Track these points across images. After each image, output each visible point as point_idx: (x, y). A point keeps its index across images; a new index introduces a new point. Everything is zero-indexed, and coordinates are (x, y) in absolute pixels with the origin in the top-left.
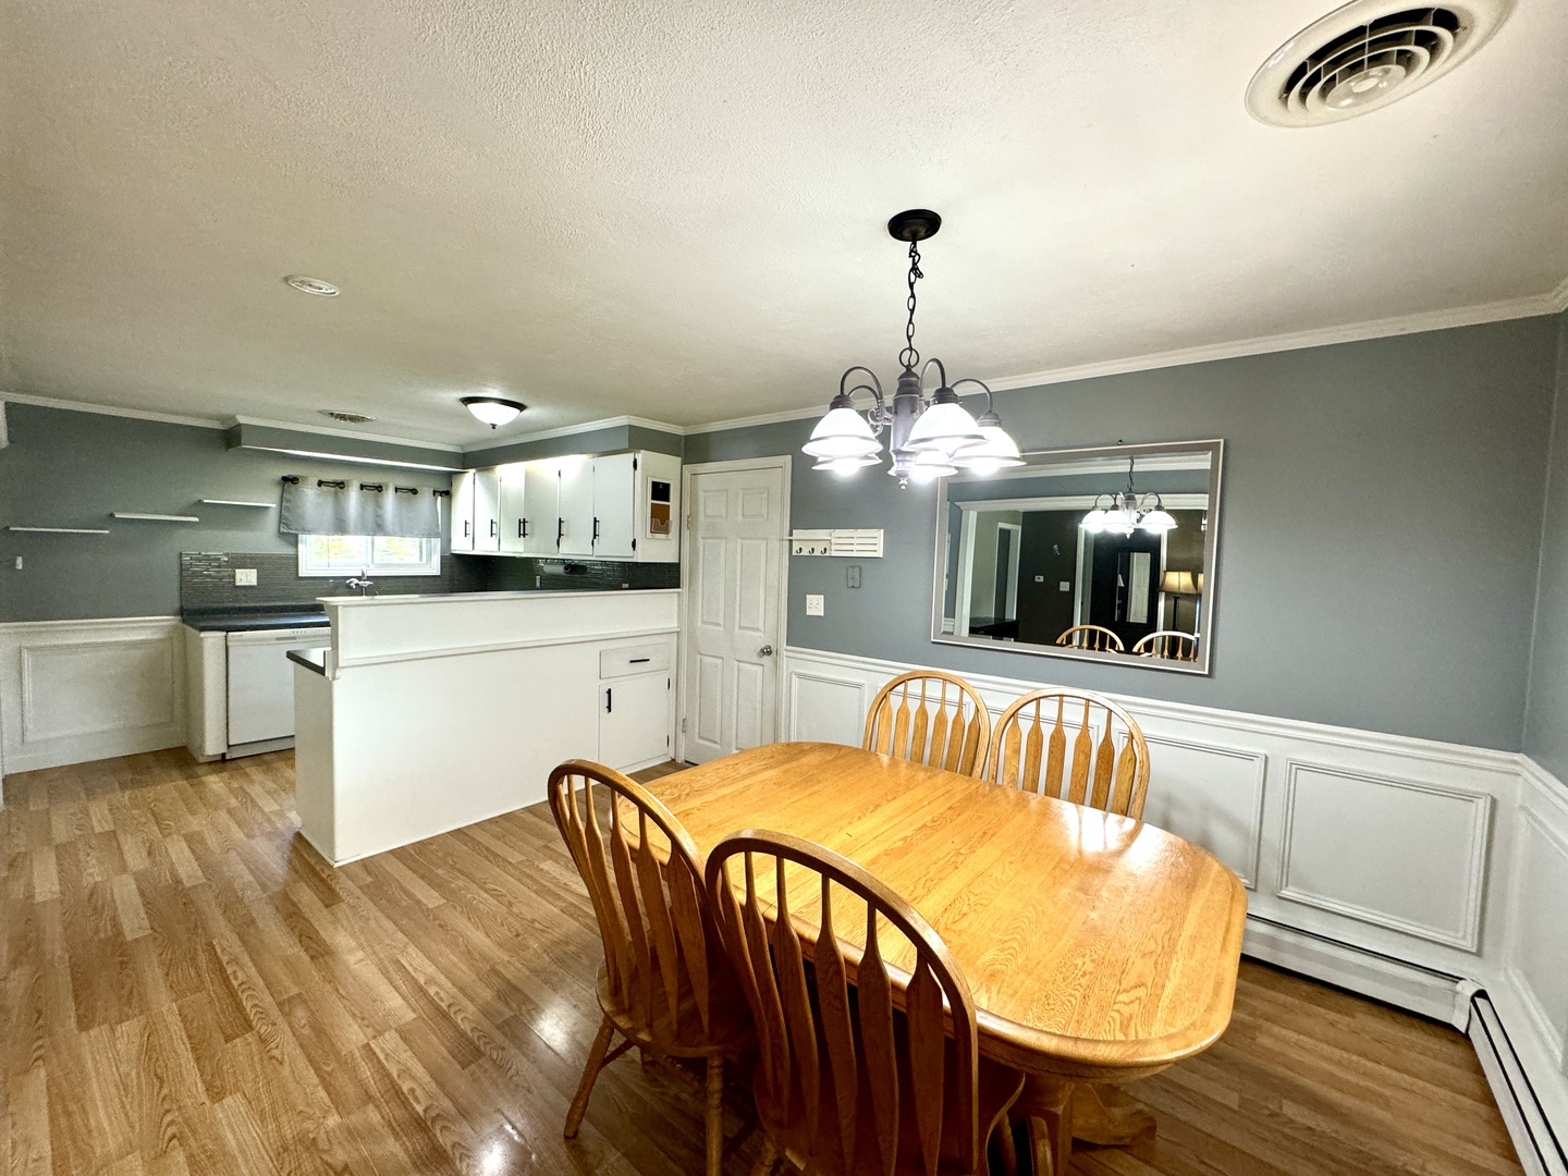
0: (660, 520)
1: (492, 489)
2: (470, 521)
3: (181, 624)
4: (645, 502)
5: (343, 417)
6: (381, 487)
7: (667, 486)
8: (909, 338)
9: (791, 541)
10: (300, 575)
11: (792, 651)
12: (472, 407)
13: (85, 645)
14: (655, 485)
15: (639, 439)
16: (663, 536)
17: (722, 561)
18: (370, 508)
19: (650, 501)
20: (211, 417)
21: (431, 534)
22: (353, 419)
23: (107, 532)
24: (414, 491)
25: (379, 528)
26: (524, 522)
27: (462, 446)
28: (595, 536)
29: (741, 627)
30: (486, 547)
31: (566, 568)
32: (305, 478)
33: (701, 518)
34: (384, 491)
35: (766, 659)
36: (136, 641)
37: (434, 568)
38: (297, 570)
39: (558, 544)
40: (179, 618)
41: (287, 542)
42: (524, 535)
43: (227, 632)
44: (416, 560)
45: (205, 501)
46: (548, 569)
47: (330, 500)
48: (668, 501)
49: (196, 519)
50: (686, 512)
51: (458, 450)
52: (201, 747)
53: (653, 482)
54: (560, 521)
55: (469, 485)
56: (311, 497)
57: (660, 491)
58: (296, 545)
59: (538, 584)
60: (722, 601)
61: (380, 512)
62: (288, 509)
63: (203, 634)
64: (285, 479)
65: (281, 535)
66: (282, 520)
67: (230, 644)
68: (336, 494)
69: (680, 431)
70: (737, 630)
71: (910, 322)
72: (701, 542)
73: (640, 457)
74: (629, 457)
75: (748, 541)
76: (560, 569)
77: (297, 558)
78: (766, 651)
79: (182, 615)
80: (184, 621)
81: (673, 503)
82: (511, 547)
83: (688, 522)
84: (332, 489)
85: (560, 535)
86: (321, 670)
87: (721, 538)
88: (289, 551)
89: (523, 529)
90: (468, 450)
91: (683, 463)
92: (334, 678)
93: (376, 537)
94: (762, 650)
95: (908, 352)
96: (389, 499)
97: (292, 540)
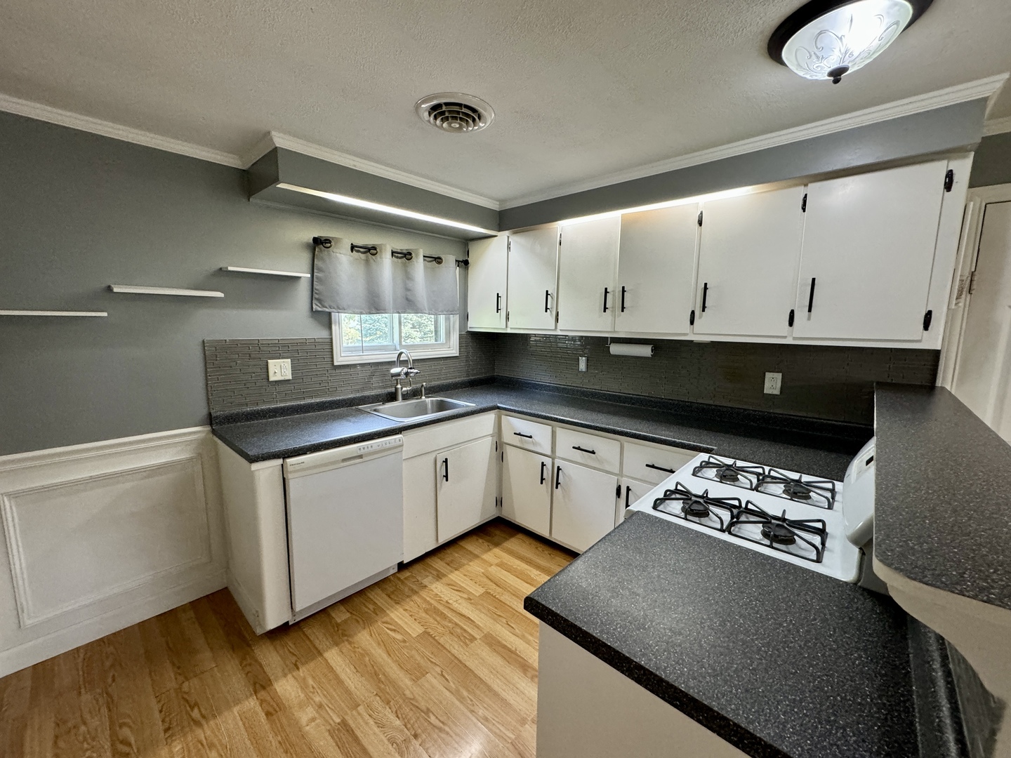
1: (543, 253)
2: (502, 293)
3: (211, 435)
6: (410, 254)
10: (336, 363)
13: (92, 479)
21: (449, 310)
23: (105, 314)
24: (438, 260)
25: (408, 304)
27: (501, 201)
31: (654, 350)
32: (338, 240)
34: (414, 259)
36: (153, 466)
37: (449, 350)
38: (332, 358)
40: (208, 428)
41: (320, 323)
43: (284, 458)
44: (433, 340)
45: (230, 268)
47: (363, 269)
49: (219, 294)
52: (260, 614)
55: (502, 250)
56: (343, 266)
58: (329, 326)
61: (410, 285)
62: (320, 270)
63: (255, 466)
64: (317, 241)
65: (314, 313)
66: (314, 294)
67: (289, 476)
68: (367, 261)
76: (646, 351)
77: (332, 342)
79: (211, 424)
80: (214, 432)
84: (363, 256)
88: (323, 334)
90: (506, 206)
93: (404, 316)
96: (419, 267)
97: (326, 320)
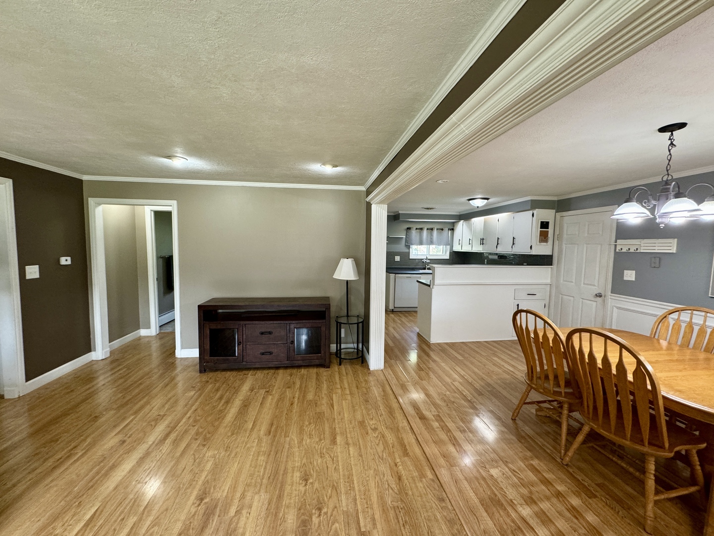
0: (544, 237)
1: (470, 228)
2: (461, 239)
4: (537, 230)
5: (428, 209)
6: (433, 229)
7: (548, 223)
8: (667, 171)
9: (616, 245)
10: (410, 259)
11: (614, 296)
12: (470, 201)
14: (542, 223)
15: (535, 205)
16: (545, 244)
17: (576, 254)
18: (429, 235)
19: (539, 230)
20: (392, 212)
21: (447, 244)
22: (430, 209)
24: (442, 229)
25: (431, 242)
26: (483, 239)
27: (459, 212)
28: (513, 244)
29: (584, 284)
30: (466, 248)
31: (498, 257)
32: (412, 228)
33: (565, 236)
35: (599, 299)
37: (447, 257)
38: (409, 257)
39: (497, 248)
42: (483, 244)
43: (395, 274)
44: (441, 253)
46: (490, 257)
47: (419, 234)
48: (548, 228)
50: (557, 233)
51: (458, 214)
53: (541, 222)
54: (498, 239)
55: (461, 226)
56: (414, 234)
57: (544, 225)
58: (409, 249)
59: (486, 263)
60: (574, 271)
61: (432, 237)
62: (408, 238)
63: (390, 275)
64: (408, 228)
65: (406, 246)
66: (406, 241)
67: (396, 278)
68: (420, 232)
69: (555, 199)
70: (582, 285)
71: (668, 164)
72: (564, 246)
73: (535, 212)
74: (531, 212)
75: (589, 245)
76: (496, 257)
77: (409, 253)
78: (599, 295)
81: (550, 230)
82: (477, 248)
83: (558, 237)
85: (498, 244)
86: (429, 286)
87: (575, 244)
88: (407, 251)
89: (482, 242)
90: (461, 213)
91: (556, 212)
92: (433, 288)
93: (430, 246)
94: (596, 295)
95: (667, 176)
96: (435, 232)
97: (408, 247)
